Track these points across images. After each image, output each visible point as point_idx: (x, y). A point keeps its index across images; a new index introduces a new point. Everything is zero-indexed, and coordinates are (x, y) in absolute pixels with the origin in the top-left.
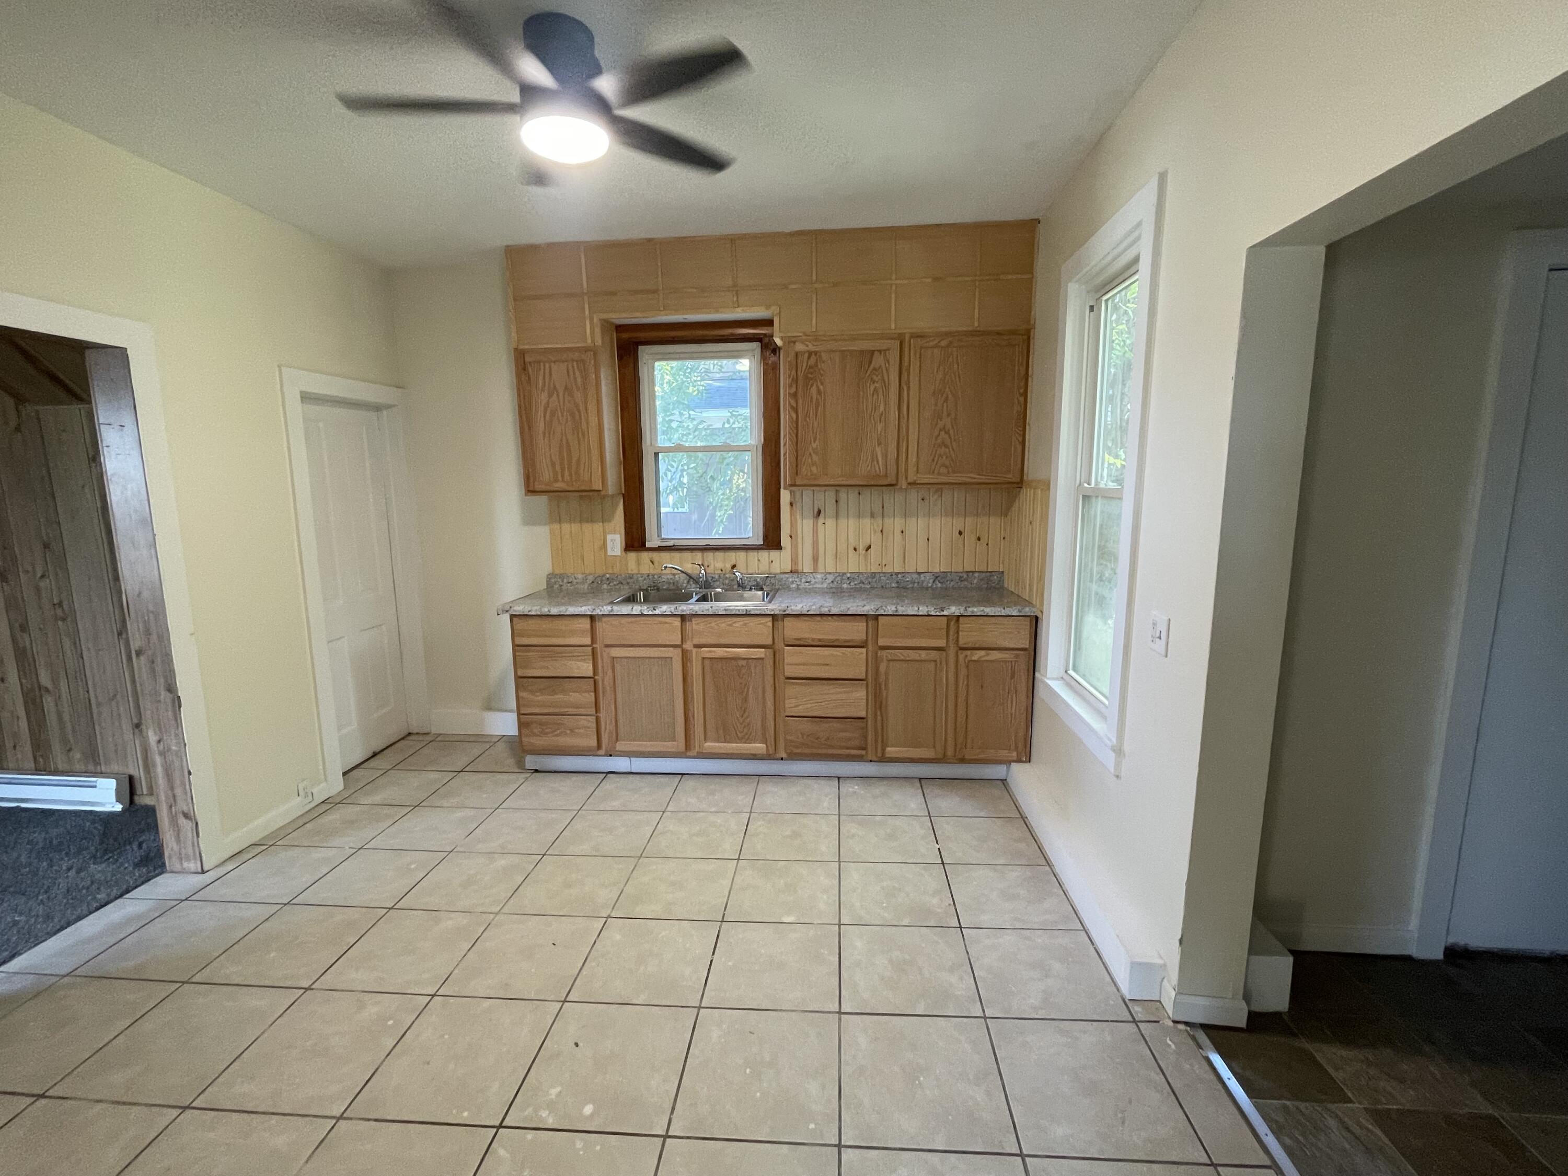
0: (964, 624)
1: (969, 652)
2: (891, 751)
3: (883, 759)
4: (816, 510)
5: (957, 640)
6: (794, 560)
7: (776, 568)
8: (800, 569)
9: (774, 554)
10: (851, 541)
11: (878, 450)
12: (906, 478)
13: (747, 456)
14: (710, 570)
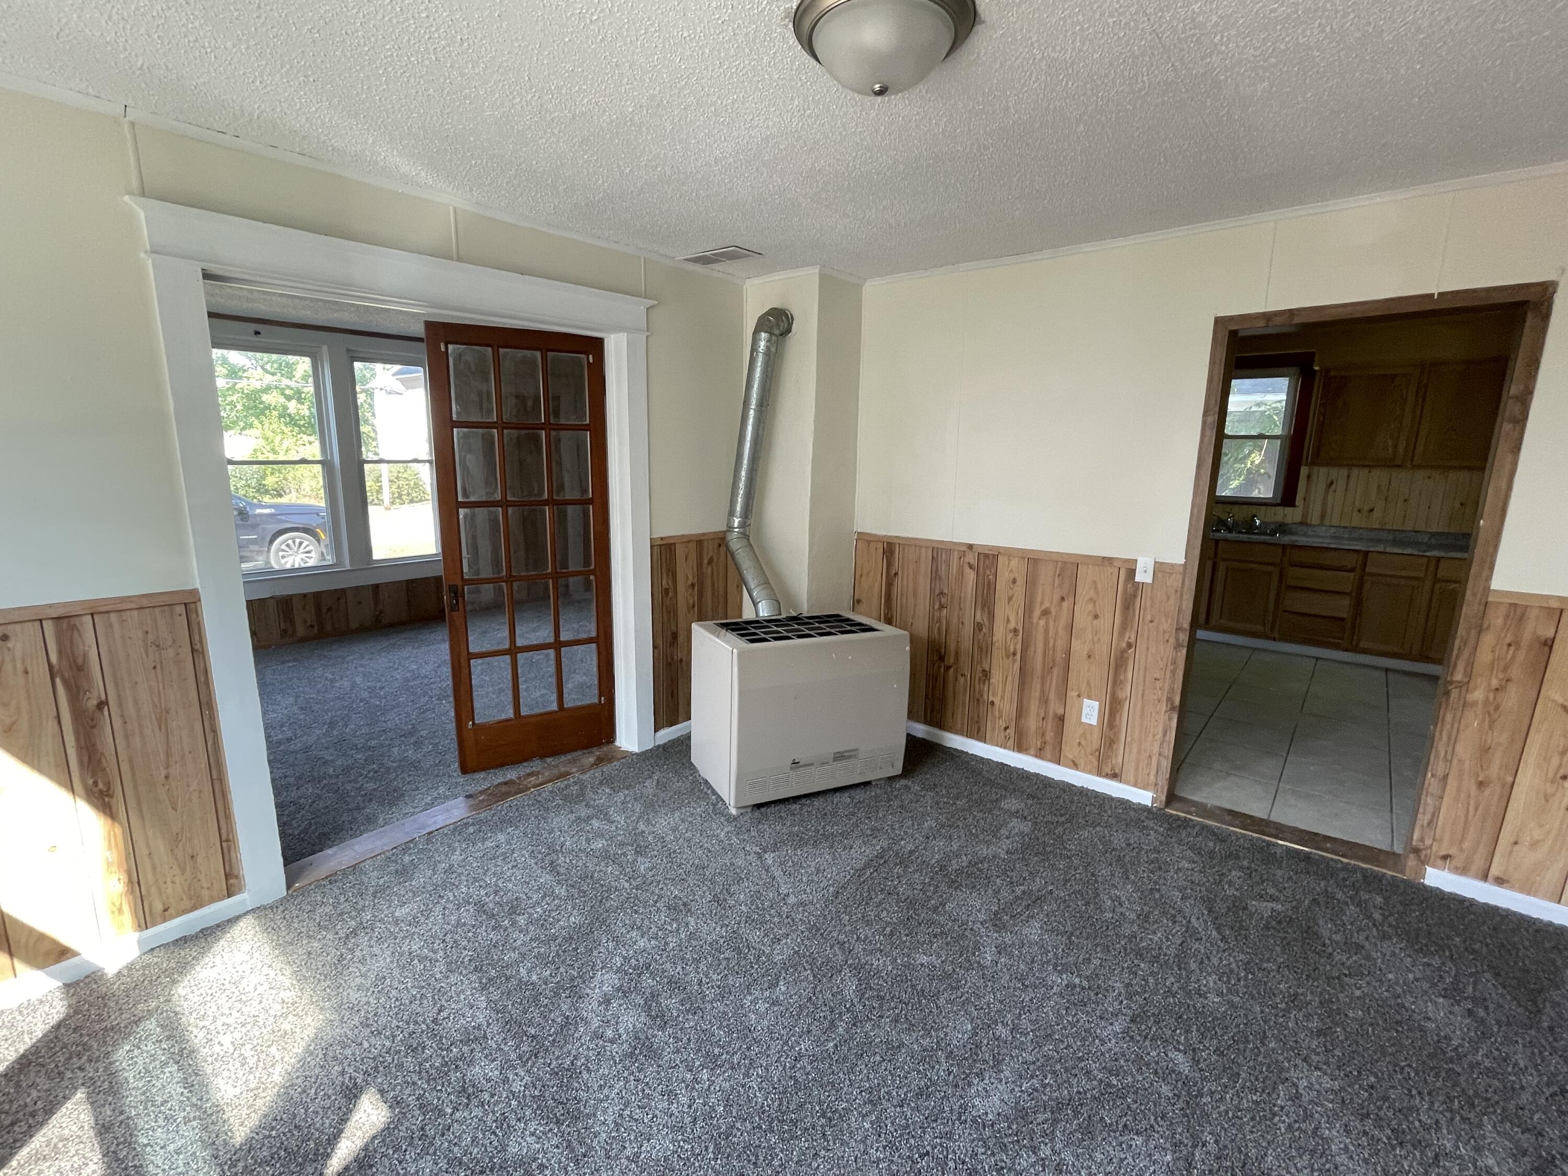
0: (1443, 564)
1: (1444, 584)
2: (1363, 644)
3: (1356, 649)
4: (1329, 481)
5: (1436, 575)
6: (1305, 515)
7: (1289, 520)
8: (1309, 521)
9: (1288, 510)
10: (1357, 503)
11: (1390, 442)
12: (1412, 461)
13: (1279, 442)
14: (1236, 518)
